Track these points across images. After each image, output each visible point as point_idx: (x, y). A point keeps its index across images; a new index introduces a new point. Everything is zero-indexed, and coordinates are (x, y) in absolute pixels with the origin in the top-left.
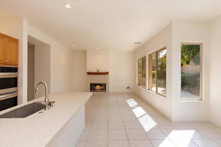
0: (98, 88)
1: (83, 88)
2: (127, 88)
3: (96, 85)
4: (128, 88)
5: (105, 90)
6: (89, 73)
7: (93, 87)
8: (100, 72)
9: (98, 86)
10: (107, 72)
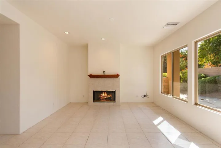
0: (104, 96)
1: (83, 96)
2: (143, 97)
3: (101, 92)
4: (145, 96)
5: (115, 100)
6: (91, 76)
7: (97, 95)
8: (106, 74)
9: (104, 94)
10: (118, 74)
